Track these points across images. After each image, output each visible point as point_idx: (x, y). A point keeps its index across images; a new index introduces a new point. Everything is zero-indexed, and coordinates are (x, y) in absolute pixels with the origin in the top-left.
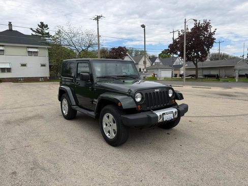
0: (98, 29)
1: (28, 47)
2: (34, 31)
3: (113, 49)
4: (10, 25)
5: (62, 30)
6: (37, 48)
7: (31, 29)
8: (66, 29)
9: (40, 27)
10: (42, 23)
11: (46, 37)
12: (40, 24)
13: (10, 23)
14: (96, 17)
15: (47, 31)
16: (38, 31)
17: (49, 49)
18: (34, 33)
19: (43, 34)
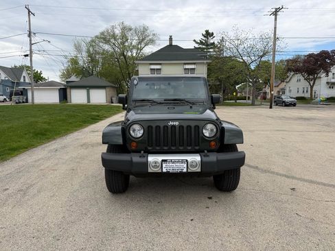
0: (275, 28)
1: (185, 64)
2: (197, 43)
3: (310, 56)
4: (171, 39)
5: (225, 38)
6: (194, 64)
7: (195, 41)
8: (232, 35)
9: (205, 37)
10: (207, 32)
11: (211, 48)
12: (204, 33)
13: (171, 36)
14: (274, 10)
15: (212, 41)
16: (201, 43)
17: (209, 65)
18: (197, 46)
19: (207, 45)
